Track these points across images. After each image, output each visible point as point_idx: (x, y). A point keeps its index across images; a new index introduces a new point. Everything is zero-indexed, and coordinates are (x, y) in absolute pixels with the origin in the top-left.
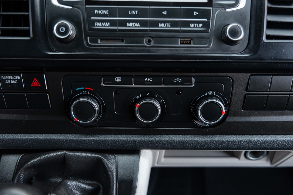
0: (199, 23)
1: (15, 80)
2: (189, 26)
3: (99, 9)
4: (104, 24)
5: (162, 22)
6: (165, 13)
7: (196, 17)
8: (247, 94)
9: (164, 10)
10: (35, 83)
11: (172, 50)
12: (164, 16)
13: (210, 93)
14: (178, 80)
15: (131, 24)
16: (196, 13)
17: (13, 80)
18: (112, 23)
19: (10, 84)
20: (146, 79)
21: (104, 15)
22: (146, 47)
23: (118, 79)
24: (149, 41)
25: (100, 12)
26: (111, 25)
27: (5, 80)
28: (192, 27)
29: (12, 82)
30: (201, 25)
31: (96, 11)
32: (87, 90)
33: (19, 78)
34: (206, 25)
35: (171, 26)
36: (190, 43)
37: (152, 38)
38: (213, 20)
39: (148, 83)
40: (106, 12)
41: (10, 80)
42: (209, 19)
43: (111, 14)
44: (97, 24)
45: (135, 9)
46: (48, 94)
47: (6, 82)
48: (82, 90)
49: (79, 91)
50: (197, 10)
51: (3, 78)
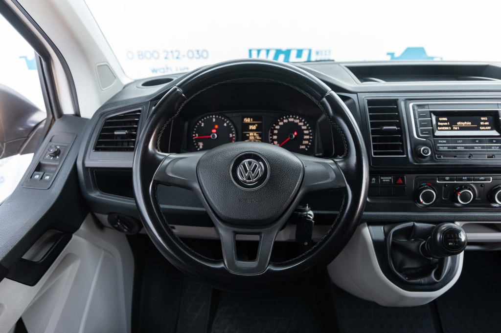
0: (496, 146)
2: (491, 148)
3: (441, 140)
4: (444, 148)
5: (476, 146)
6: (477, 141)
7: (495, 143)
9: (477, 140)
10: (400, 181)
11: (482, 161)
12: (477, 143)
14: (482, 178)
15: (459, 148)
16: (494, 141)
18: (449, 147)
19: (386, 182)
20: (463, 178)
22: (468, 160)
23: (447, 178)
24: (470, 157)
25: (442, 141)
26: (448, 149)
27: (383, 179)
28: (493, 149)
29: (387, 180)
30: (498, 147)
31: (440, 141)
32: (428, 185)
33: (391, 178)
35: (482, 148)
36: (492, 157)
37: (471, 155)
39: (464, 180)
40: (445, 142)
43: (448, 143)
44: (440, 148)
45: (461, 140)
46: (406, 187)
48: (425, 185)
49: (423, 185)
50: (495, 140)
51: (382, 178)
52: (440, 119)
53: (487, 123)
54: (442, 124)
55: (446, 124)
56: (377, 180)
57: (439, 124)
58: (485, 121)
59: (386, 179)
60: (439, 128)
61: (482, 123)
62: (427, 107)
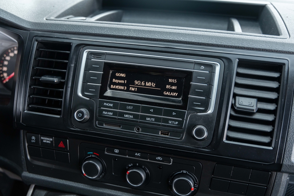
0: (175, 121)
1: (49, 141)
2: (168, 123)
3: (107, 102)
4: (109, 113)
5: (148, 117)
6: (152, 110)
7: (174, 116)
8: (213, 178)
9: (152, 108)
10: (61, 145)
11: (154, 138)
12: (151, 113)
13: (185, 172)
14: (159, 158)
15: (127, 116)
16: (174, 114)
17: (48, 140)
18: (115, 113)
19: (46, 143)
20: (136, 154)
21: (110, 107)
22: (135, 133)
23: (117, 151)
24: (138, 129)
25: (107, 104)
26: (113, 115)
27: (43, 140)
28: (170, 123)
29: (48, 142)
30: (177, 123)
31: (105, 104)
32: (95, 155)
33: (52, 140)
34: (181, 123)
35: (155, 121)
36: (168, 135)
37: (141, 127)
38: (186, 120)
39: (138, 157)
40: (112, 105)
41: (46, 140)
42: (183, 119)
43: (114, 107)
44: (105, 113)
45: (131, 105)
46: (69, 153)
47: (44, 141)
48: (92, 154)
49: (89, 155)
50: (175, 111)
51: (42, 138)
52: (117, 75)
53: (174, 88)
54: (117, 81)
55: (122, 82)
56: (37, 140)
57: (114, 80)
58: (172, 84)
59: (47, 140)
60: (112, 86)
61: (168, 87)
62: (103, 57)
